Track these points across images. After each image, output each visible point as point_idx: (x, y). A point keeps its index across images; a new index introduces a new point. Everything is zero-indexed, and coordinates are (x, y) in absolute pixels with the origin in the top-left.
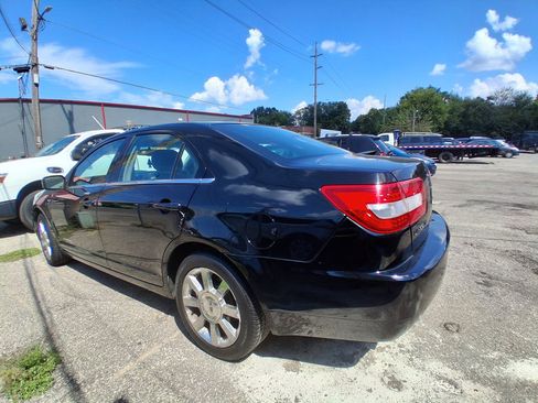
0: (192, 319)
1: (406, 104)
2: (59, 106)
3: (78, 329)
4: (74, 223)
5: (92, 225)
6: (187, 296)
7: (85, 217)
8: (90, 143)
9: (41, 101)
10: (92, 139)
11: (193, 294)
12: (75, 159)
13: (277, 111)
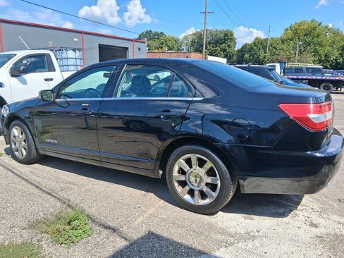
0: (179, 189)
1: (290, 36)
6: (176, 174)
8: (24, 62)
12: (13, 76)
13: (166, 35)
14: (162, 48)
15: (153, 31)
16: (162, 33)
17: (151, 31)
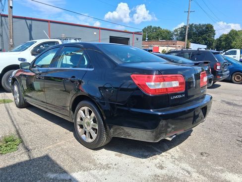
0: (80, 130)
2: (24, 20)
3: (30, 132)
4: (31, 88)
5: (40, 89)
6: (78, 120)
7: (37, 85)
8: (41, 46)
9: (14, 17)
10: (43, 44)
11: (81, 119)
12: (33, 55)
13: (161, 29)
14: (158, 38)
15: (153, 26)
16: (159, 28)
17: (151, 26)
